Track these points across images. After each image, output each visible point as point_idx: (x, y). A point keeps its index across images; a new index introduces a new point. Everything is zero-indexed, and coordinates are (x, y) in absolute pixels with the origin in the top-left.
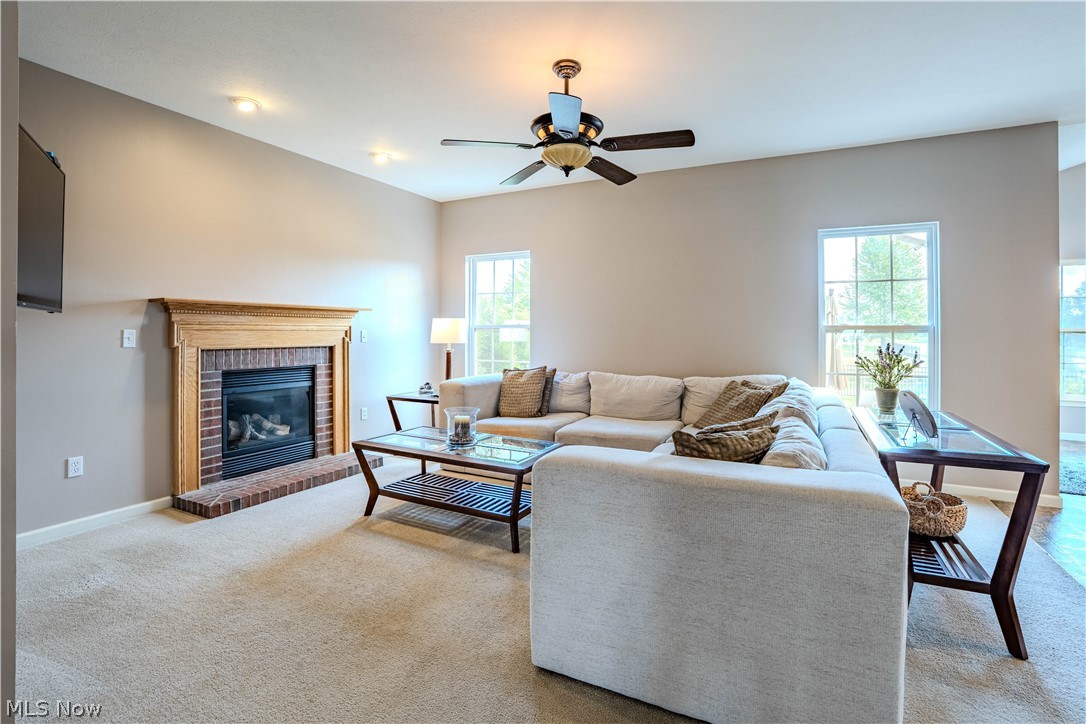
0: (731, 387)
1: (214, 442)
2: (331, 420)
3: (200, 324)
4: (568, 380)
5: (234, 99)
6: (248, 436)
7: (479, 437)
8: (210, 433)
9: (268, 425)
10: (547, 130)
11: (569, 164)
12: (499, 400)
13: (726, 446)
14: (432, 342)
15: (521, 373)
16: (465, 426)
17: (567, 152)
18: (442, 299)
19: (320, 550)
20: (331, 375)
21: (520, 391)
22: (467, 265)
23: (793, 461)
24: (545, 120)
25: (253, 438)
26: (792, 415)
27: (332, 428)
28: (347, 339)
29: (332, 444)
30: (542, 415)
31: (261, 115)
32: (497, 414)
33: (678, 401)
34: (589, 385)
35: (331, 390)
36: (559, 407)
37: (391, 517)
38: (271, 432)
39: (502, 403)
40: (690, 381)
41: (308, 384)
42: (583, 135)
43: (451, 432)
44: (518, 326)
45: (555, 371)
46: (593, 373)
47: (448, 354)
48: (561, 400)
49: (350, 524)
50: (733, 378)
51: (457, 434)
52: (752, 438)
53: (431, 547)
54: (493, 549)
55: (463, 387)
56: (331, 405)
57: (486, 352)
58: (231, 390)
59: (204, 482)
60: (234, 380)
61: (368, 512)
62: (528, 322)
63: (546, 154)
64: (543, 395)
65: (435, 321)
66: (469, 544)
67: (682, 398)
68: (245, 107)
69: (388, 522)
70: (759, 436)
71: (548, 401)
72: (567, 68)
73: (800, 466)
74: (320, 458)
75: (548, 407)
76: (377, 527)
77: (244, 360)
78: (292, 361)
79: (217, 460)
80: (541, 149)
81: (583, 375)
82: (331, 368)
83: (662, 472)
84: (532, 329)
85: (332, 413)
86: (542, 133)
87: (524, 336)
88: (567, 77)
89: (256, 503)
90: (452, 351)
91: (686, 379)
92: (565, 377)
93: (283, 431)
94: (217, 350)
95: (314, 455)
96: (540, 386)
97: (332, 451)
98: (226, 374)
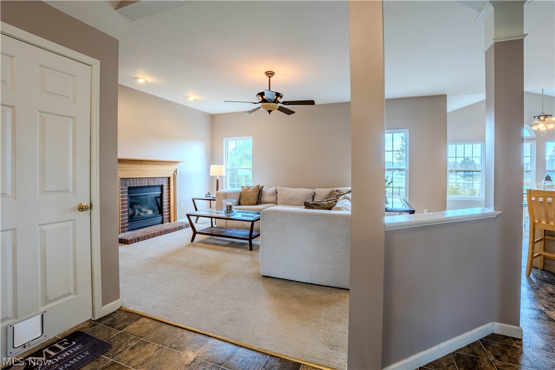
0: (332, 192)
1: (125, 216)
2: (169, 208)
3: (120, 168)
4: (268, 190)
5: (137, 78)
6: (137, 214)
7: (235, 211)
8: (124, 212)
9: (144, 210)
10: (262, 98)
11: (271, 110)
12: (240, 199)
13: (320, 206)
14: (210, 175)
15: (249, 188)
16: (230, 207)
17: (270, 106)
18: (213, 157)
19: (178, 252)
20: (169, 189)
21: (249, 195)
22: (224, 142)
23: (339, 209)
24: (262, 94)
25: (139, 215)
26: (346, 198)
27: (169, 211)
28: (175, 174)
29: (169, 218)
30: (258, 205)
31: (147, 84)
32: (239, 204)
33: (312, 198)
34: (277, 192)
35: (169, 195)
36: (265, 202)
37: (202, 242)
38: (145, 212)
39: (241, 200)
40: (317, 190)
41: (160, 192)
42: (276, 100)
43: (225, 209)
44: (247, 168)
45: (263, 187)
46: (278, 187)
47: (217, 180)
48: (265, 198)
49: (186, 245)
50: (333, 189)
51: (227, 210)
52: (329, 203)
53: (220, 250)
54: (242, 250)
55: (226, 193)
56: (169, 202)
57: (233, 180)
58: (131, 195)
59: (122, 232)
60: (132, 191)
61: (192, 240)
62: (250, 167)
63: (262, 106)
64: (258, 197)
65: (212, 166)
66: (234, 249)
67: (313, 197)
68: (141, 81)
69: (201, 244)
70: (331, 203)
71: (260, 199)
72: (270, 74)
73: (341, 210)
74: (165, 224)
75: (260, 201)
76: (197, 245)
77: (136, 182)
78: (154, 183)
79: (126, 223)
80: (260, 104)
81: (274, 188)
82: (169, 186)
83: (300, 212)
84: (253, 170)
85: (169, 205)
86: (260, 98)
87: (249, 173)
88: (270, 77)
89: (145, 239)
90: (219, 179)
91: (315, 190)
92: (267, 189)
93: (150, 212)
94: (126, 178)
95: (162, 222)
96: (257, 193)
97: (170, 221)
98: (129, 188)
